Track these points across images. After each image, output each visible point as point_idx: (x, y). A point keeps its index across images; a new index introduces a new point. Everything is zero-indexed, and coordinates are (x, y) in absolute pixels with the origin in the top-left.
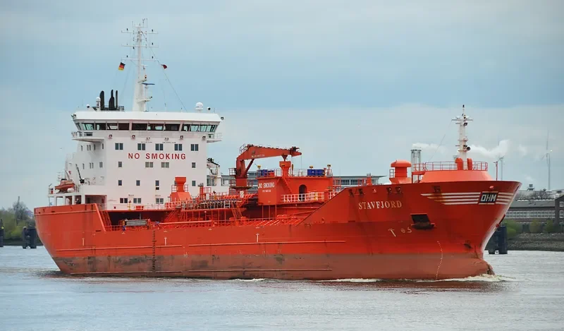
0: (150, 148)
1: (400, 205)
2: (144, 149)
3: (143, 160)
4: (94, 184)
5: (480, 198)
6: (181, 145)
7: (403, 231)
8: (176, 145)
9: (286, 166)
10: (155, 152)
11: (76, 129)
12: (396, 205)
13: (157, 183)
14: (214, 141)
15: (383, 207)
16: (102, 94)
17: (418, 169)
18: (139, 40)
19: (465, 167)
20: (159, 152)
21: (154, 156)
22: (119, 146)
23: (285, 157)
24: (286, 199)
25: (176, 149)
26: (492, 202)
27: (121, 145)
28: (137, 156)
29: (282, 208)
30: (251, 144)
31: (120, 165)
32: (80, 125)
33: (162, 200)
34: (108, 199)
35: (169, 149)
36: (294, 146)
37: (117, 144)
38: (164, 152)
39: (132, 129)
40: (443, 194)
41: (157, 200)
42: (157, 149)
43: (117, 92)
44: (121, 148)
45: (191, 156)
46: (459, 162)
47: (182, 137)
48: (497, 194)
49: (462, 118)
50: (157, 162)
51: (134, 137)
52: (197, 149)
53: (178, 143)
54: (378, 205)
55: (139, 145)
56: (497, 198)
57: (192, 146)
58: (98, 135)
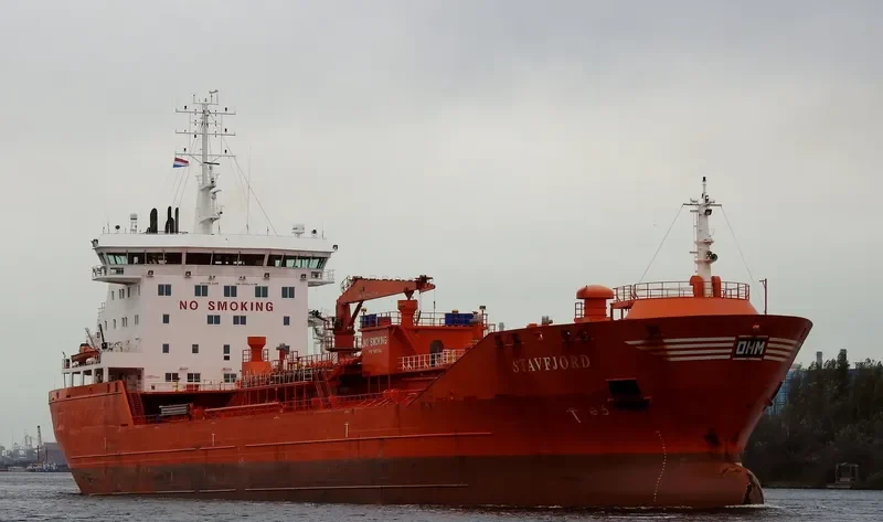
0: (216, 293)
1: (586, 362)
2: (205, 294)
3: (204, 311)
4: (128, 350)
5: (735, 348)
6: (265, 289)
7: (594, 412)
8: (258, 289)
9: (408, 309)
10: (223, 299)
11: (98, 263)
12: (579, 362)
13: (227, 349)
14: (322, 284)
15: (556, 367)
16: (154, 214)
17: (621, 298)
18: (205, 124)
19: (708, 291)
20: (229, 300)
21: (222, 306)
22: (165, 290)
23: (409, 293)
24: (406, 365)
25: (258, 295)
26: (758, 355)
27: (169, 287)
28: (194, 305)
29: (400, 379)
30: (358, 275)
31: (166, 319)
32: (105, 256)
33: (234, 376)
34: (146, 373)
35: (246, 294)
36: (423, 274)
37: (161, 287)
38: (239, 299)
39: (187, 263)
40: (666, 341)
41: (226, 376)
42: (226, 294)
43: (177, 209)
44: (169, 293)
45: (283, 306)
46: (697, 283)
47: (267, 276)
48: (767, 341)
49: (702, 201)
50: (227, 316)
51: (188, 274)
52: (292, 296)
53: (262, 284)
54: (547, 364)
55: (197, 288)
56: (765, 347)
57: (284, 289)
58: (132, 272)
